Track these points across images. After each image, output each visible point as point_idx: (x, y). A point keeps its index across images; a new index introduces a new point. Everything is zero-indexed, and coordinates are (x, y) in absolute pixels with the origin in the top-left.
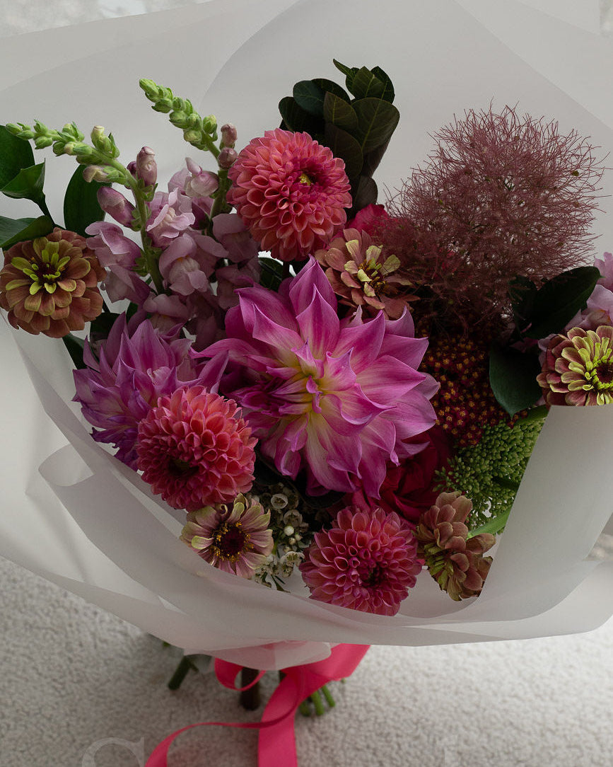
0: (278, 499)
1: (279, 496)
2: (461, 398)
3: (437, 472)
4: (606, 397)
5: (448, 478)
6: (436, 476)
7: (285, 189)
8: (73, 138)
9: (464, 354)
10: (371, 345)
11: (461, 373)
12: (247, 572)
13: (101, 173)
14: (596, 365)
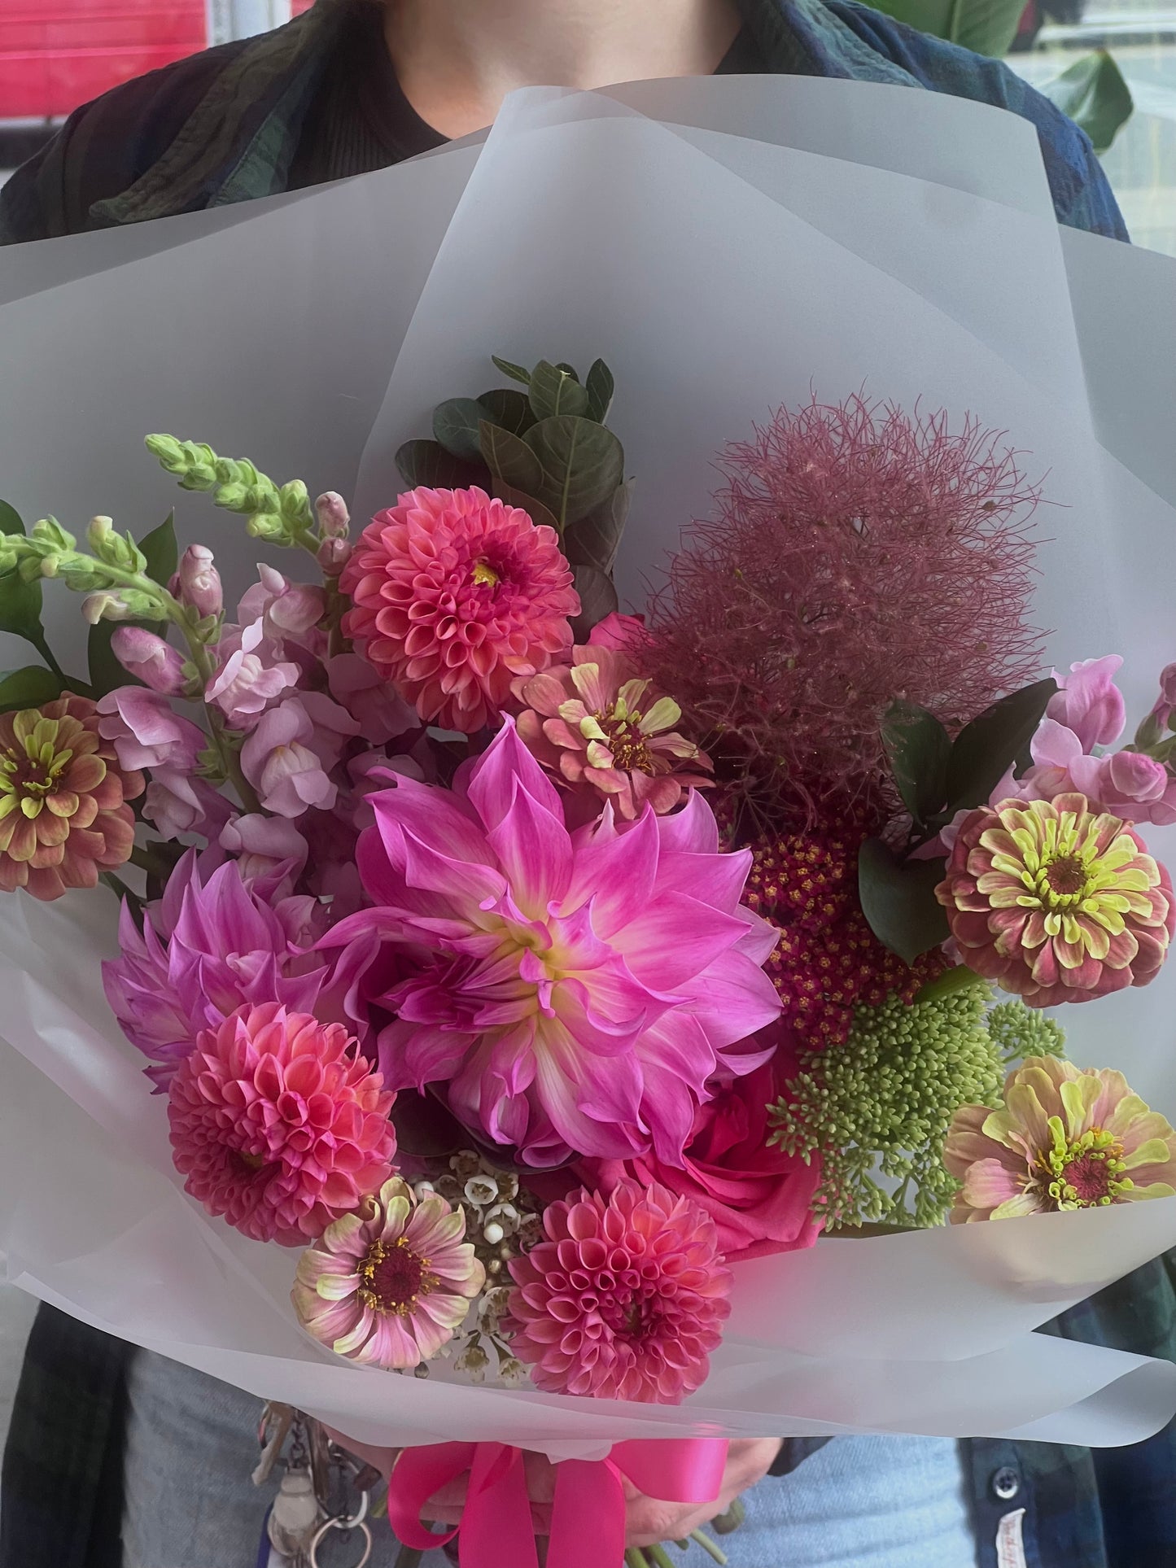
0: (478, 1186)
1: (478, 1180)
2: (805, 956)
3: (770, 1107)
4: (1066, 921)
5: (789, 1116)
6: (770, 1116)
7: (447, 600)
8: (56, 546)
9: (803, 871)
10: (636, 875)
11: (801, 907)
12: (438, 1333)
13: (115, 604)
14: (1045, 860)
